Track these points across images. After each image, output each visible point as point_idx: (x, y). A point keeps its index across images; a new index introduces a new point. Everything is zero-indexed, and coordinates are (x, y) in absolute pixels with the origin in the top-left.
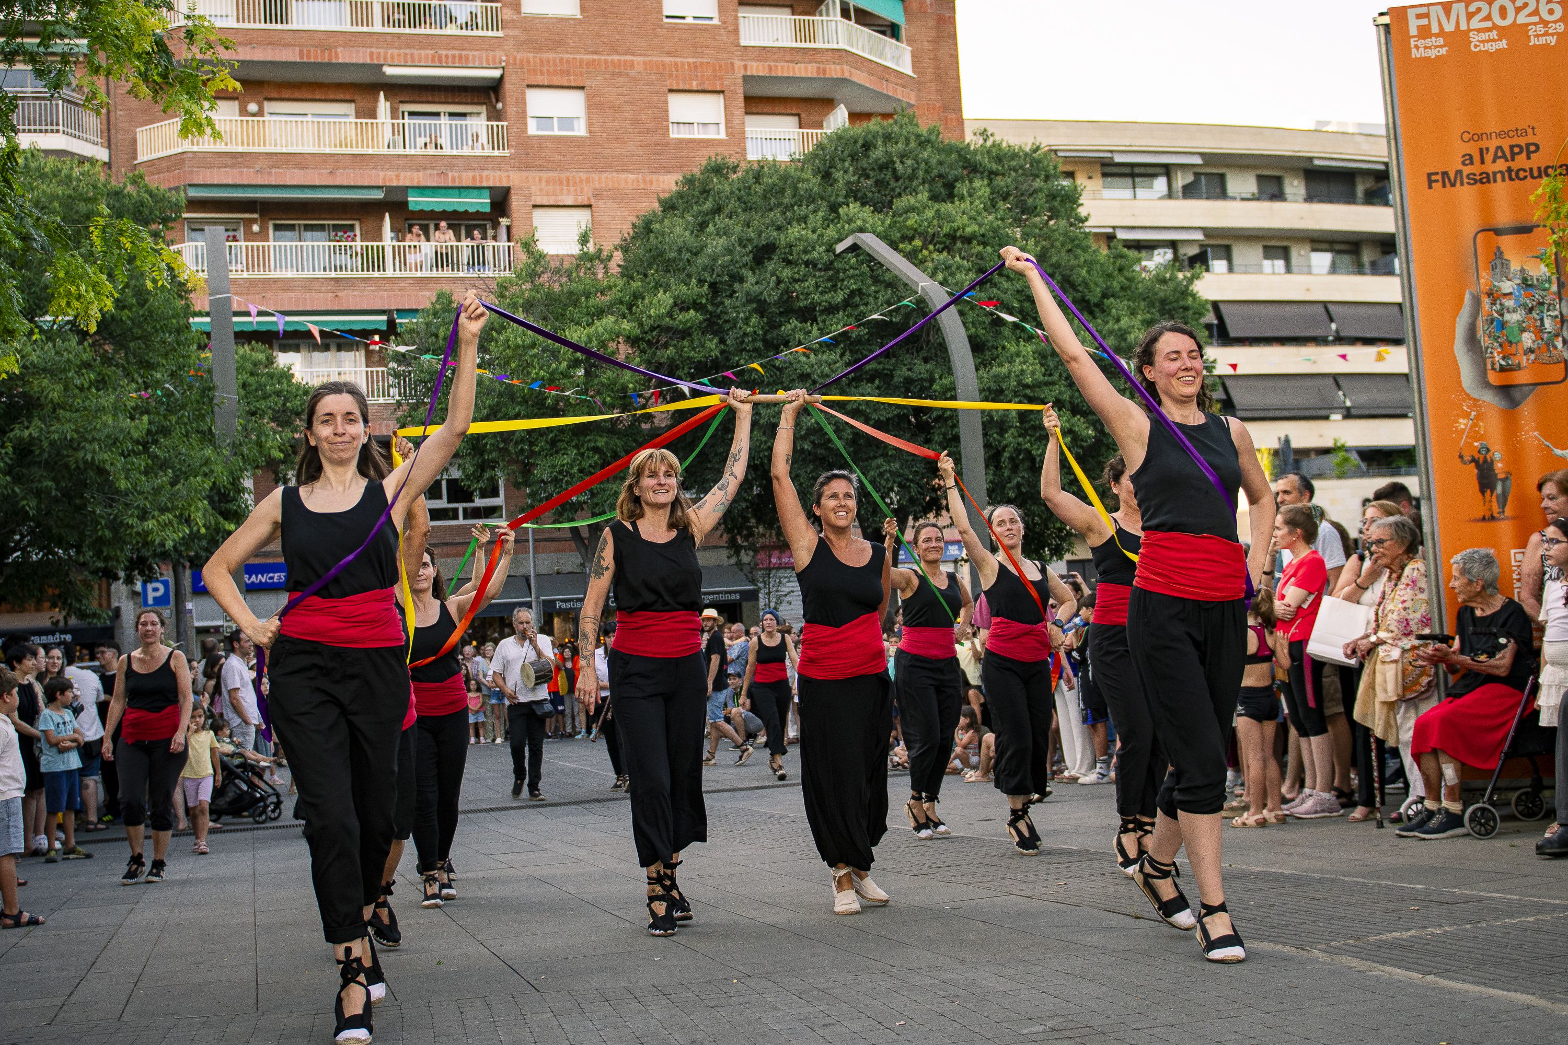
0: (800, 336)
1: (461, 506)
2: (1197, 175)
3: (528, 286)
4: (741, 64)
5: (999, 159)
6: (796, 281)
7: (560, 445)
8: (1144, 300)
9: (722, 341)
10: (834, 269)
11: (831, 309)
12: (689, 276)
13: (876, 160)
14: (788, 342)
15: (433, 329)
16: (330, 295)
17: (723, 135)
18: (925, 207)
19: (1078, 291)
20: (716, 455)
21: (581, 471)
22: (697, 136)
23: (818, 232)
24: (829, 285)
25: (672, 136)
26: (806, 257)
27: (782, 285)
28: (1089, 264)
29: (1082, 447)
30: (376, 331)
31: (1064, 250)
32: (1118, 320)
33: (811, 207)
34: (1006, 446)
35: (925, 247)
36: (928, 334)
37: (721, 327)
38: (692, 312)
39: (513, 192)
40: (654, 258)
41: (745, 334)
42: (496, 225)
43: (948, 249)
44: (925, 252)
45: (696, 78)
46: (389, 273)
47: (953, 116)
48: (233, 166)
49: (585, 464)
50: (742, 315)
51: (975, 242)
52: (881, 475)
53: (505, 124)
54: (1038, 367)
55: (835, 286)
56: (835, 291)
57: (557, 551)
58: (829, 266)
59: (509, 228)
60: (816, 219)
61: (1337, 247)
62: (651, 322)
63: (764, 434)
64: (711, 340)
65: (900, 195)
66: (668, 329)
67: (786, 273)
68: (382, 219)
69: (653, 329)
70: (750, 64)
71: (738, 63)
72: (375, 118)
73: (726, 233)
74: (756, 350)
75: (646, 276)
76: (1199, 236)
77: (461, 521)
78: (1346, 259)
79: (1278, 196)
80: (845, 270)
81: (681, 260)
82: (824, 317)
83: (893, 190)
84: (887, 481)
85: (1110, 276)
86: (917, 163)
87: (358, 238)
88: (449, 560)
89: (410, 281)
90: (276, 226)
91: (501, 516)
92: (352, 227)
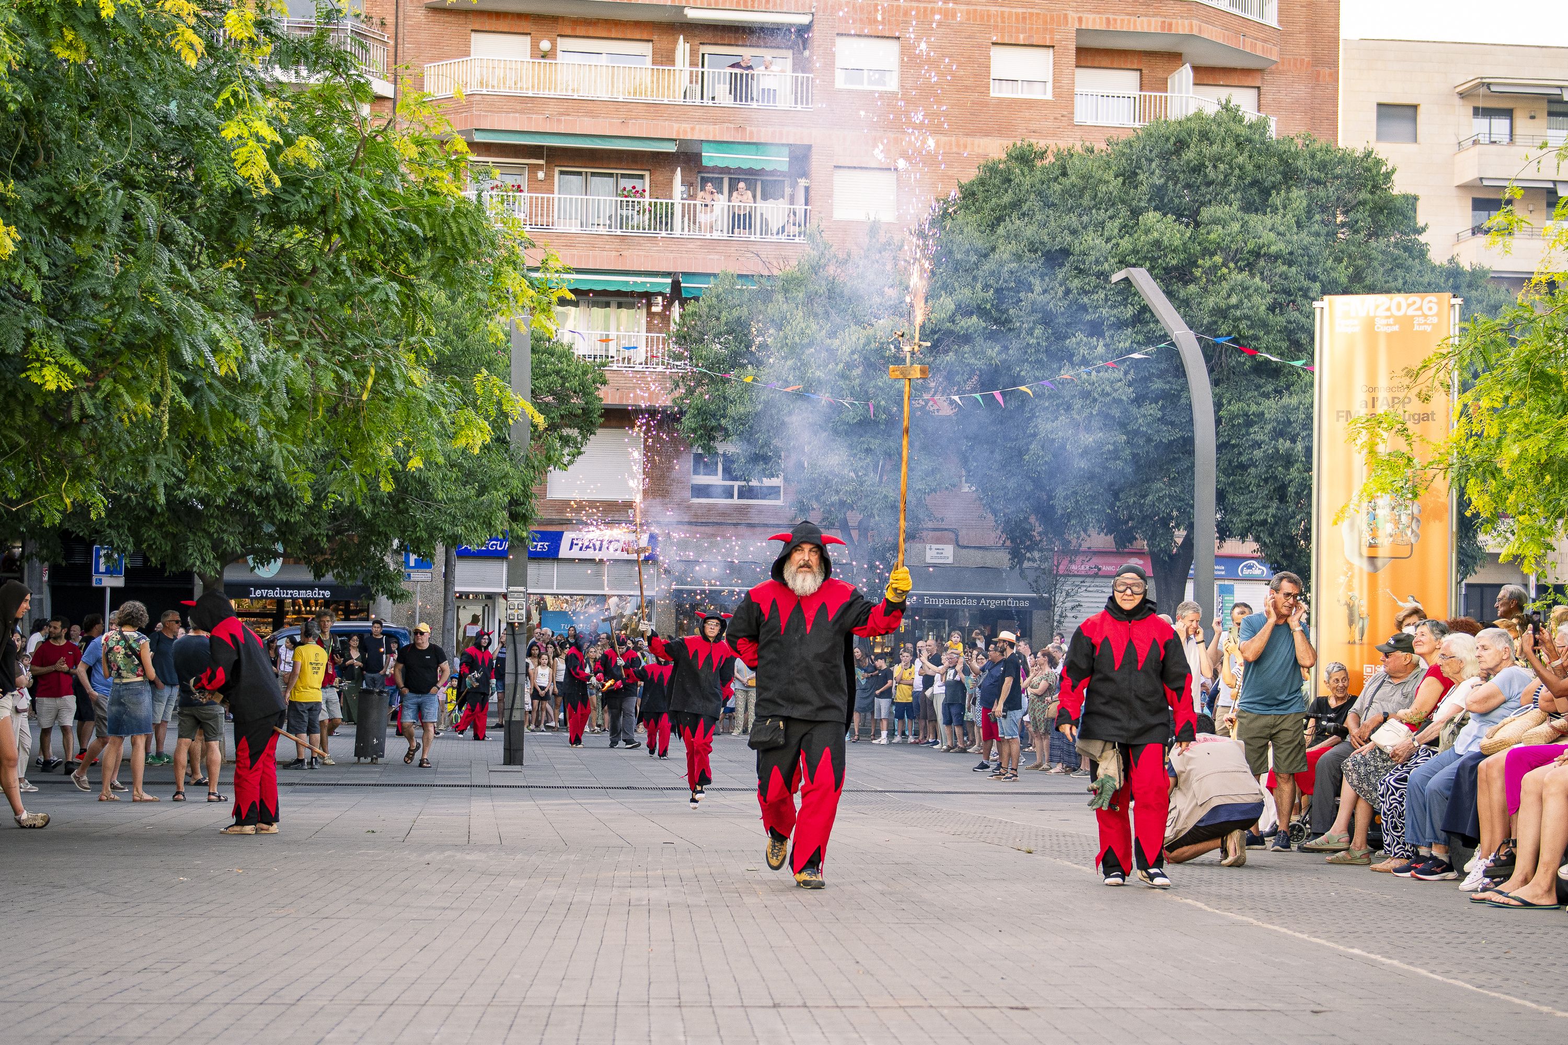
0: (1084, 351)
1: (736, 485)
4: (1076, 16)
5: (1323, 166)
6: (1086, 293)
11: (1120, 325)
12: (975, 278)
13: (1188, 162)
14: (1072, 355)
15: (715, 312)
16: (614, 253)
17: (1049, 96)
18: (1233, 218)
22: (1020, 96)
23: (1114, 241)
24: (1120, 298)
25: (992, 94)
26: (1096, 268)
27: (1071, 296)
30: (660, 294)
31: (1381, 270)
33: (1110, 212)
34: (1291, 481)
35: (1225, 265)
36: (1220, 357)
38: (975, 318)
39: (814, 150)
41: (1029, 345)
42: (794, 185)
43: (1250, 266)
44: (1225, 270)
45: (1024, 31)
46: (677, 232)
47: (1327, 70)
48: (522, 112)
50: (1025, 325)
51: (1279, 261)
52: (1160, 499)
53: (811, 75)
55: (1126, 299)
56: (1125, 306)
59: (807, 191)
60: (1113, 227)
64: (992, 348)
65: (1208, 203)
66: (950, 333)
67: (1076, 283)
68: (673, 171)
70: (1084, 16)
71: (1072, 15)
72: (674, 65)
73: (1017, 236)
77: (736, 501)
84: (1167, 505)
86: (1231, 168)
87: (647, 194)
89: (699, 243)
90: (562, 173)
91: (778, 498)
92: (641, 177)
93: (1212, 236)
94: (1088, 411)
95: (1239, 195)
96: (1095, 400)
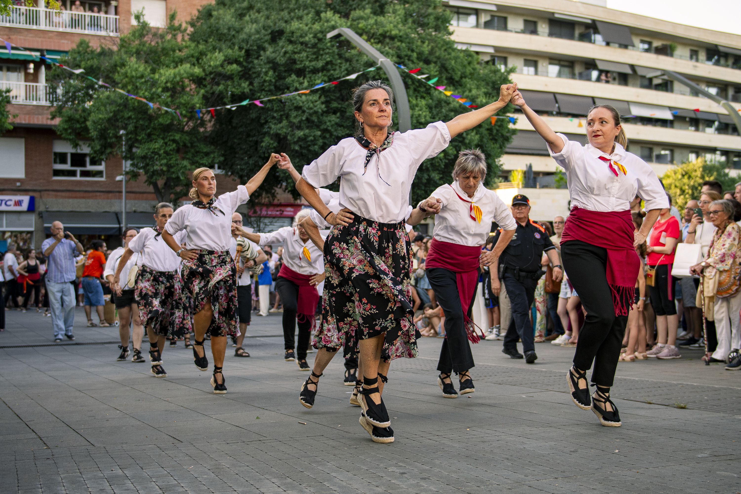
0: (296, 85)
1: (79, 169)
2: (493, 17)
3: (137, 42)
6: (295, 53)
7: (153, 137)
8: (483, 81)
9: (251, 84)
10: (317, 48)
11: (315, 71)
12: (234, 44)
16: (5, 37)
18: (369, 18)
19: (449, 73)
20: (241, 149)
21: (165, 152)
23: (309, 26)
24: (314, 57)
26: (302, 40)
27: (288, 55)
28: (456, 58)
29: (448, 159)
30: (33, 62)
32: (470, 91)
33: (306, 12)
37: (250, 75)
38: (235, 65)
40: (212, 32)
41: (265, 81)
46: (43, 27)
49: (168, 149)
50: (263, 70)
51: (396, 40)
54: (428, 113)
55: (317, 58)
56: (317, 61)
57: (135, 199)
58: (314, 46)
59: (116, 7)
60: (308, 18)
61: (562, 63)
62: (210, 69)
63: (272, 139)
64: (245, 83)
65: (355, 9)
66: (219, 74)
67: (290, 48)
69: (211, 73)
73: (256, 21)
74: (270, 91)
75: (206, 41)
76: (491, 51)
77: (78, 178)
78: (566, 70)
79: (534, 32)
80: (323, 50)
81: (229, 34)
82: (310, 75)
83: (351, 6)
85: (464, 66)
87: (24, 4)
88: (71, 200)
89: (55, 33)
91: (102, 177)
93: (360, 25)
94: (300, 118)
95: (370, 5)
96: (304, 112)
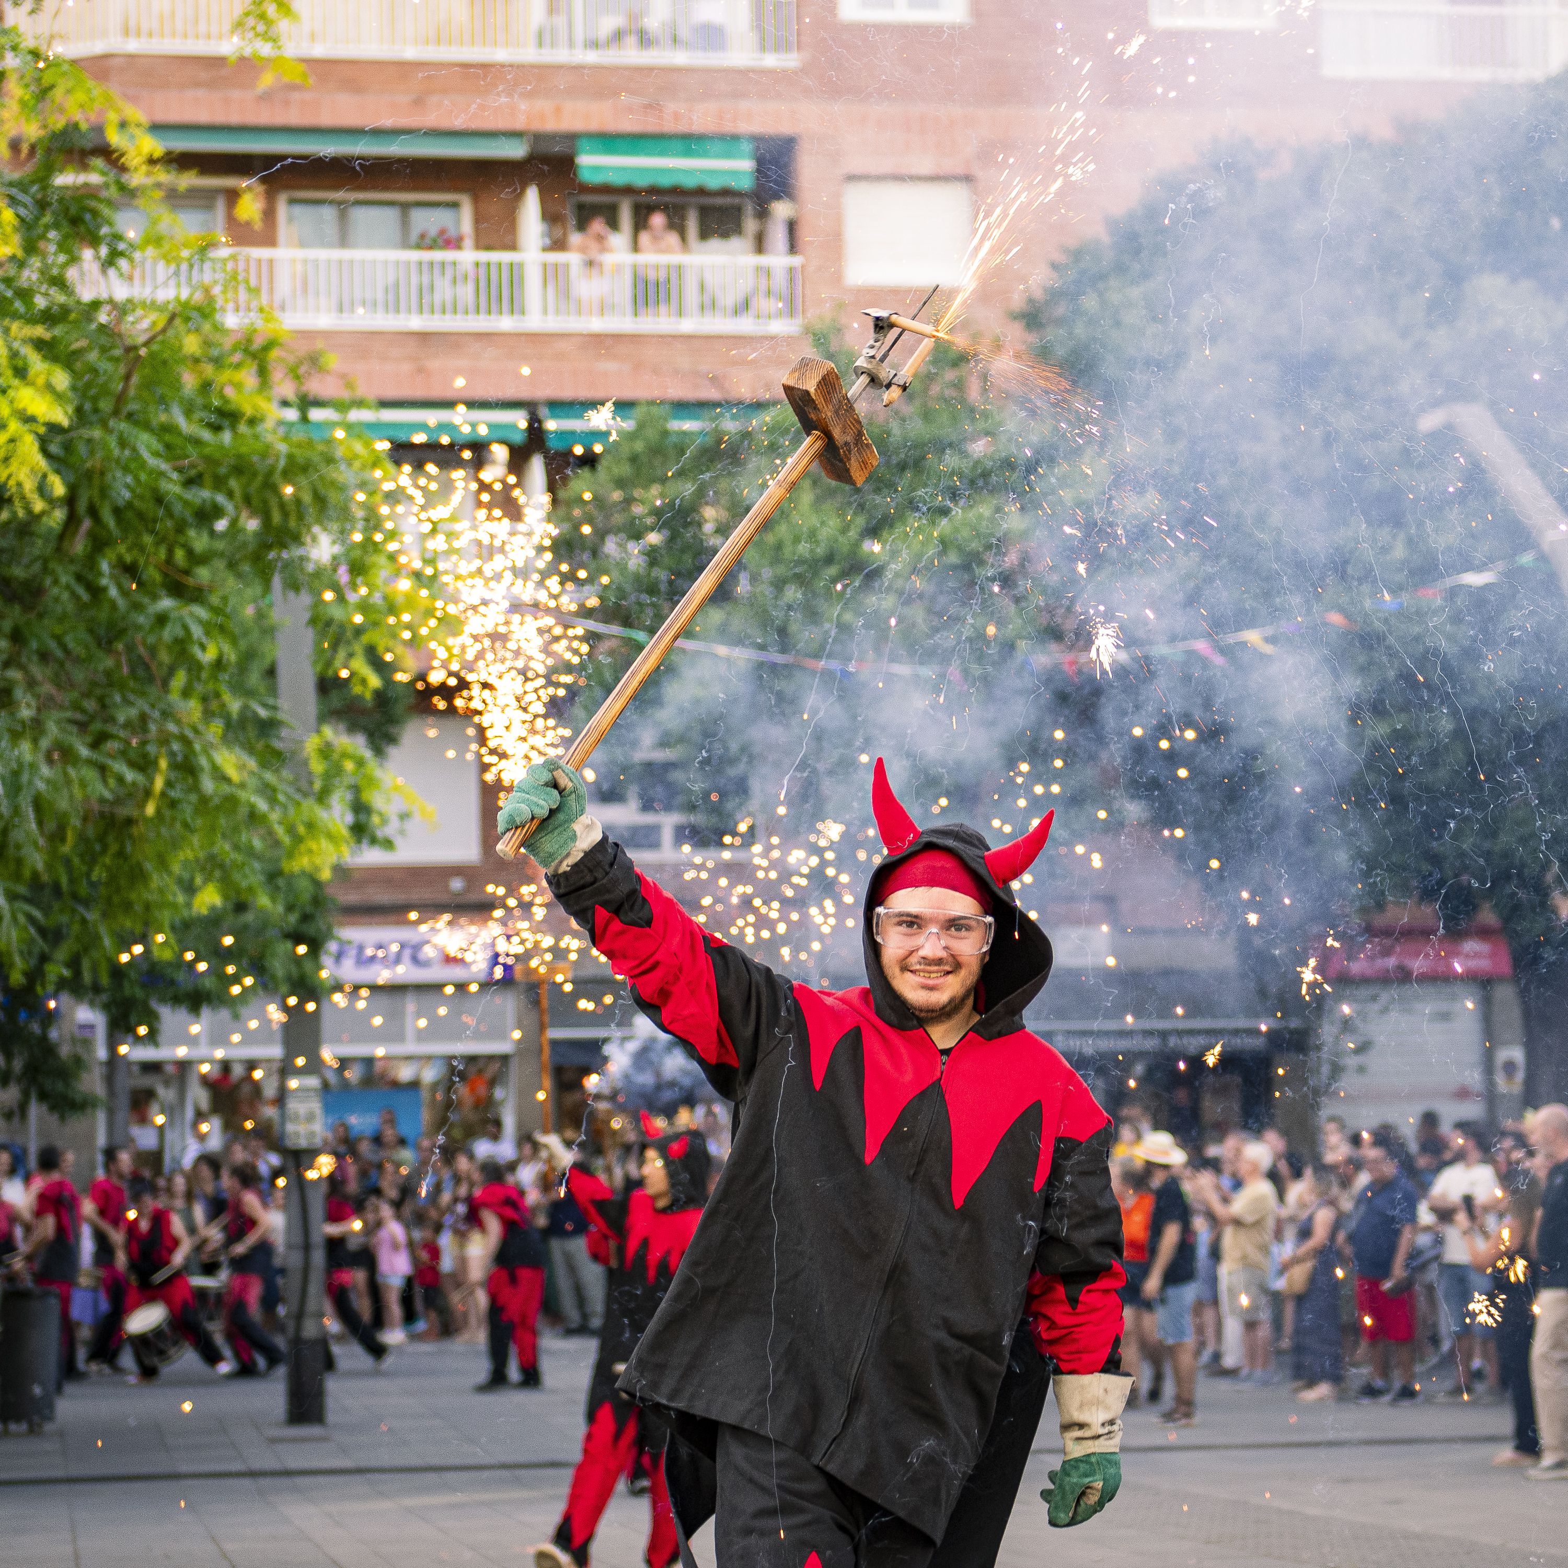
1: (667, 821)
16: (408, 365)
25: (1156, 22)
30: (504, 442)
39: (801, 146)
42: (763, 214)
46: (533, 320)
48: (211, 85)
59: (792, 227)
67: (1346, 421)
68: (519, 196)
87: (468, 242)
89: (577, 340)
90: (292, 201)
92: (455, 205)
96: (1390, 651)
